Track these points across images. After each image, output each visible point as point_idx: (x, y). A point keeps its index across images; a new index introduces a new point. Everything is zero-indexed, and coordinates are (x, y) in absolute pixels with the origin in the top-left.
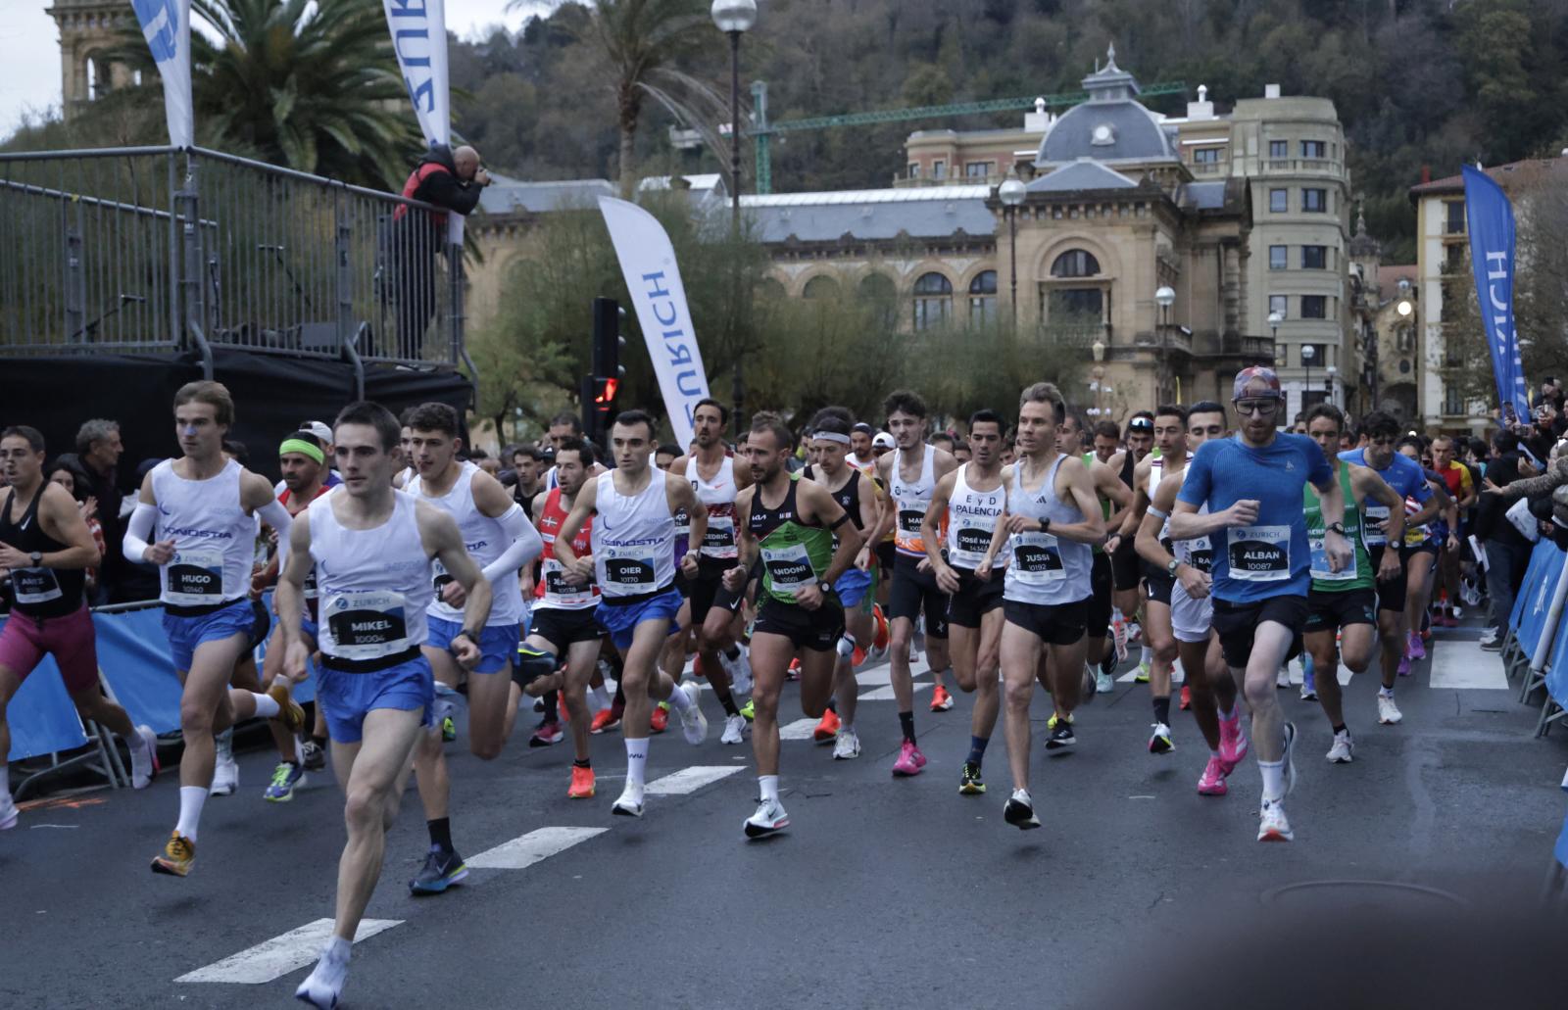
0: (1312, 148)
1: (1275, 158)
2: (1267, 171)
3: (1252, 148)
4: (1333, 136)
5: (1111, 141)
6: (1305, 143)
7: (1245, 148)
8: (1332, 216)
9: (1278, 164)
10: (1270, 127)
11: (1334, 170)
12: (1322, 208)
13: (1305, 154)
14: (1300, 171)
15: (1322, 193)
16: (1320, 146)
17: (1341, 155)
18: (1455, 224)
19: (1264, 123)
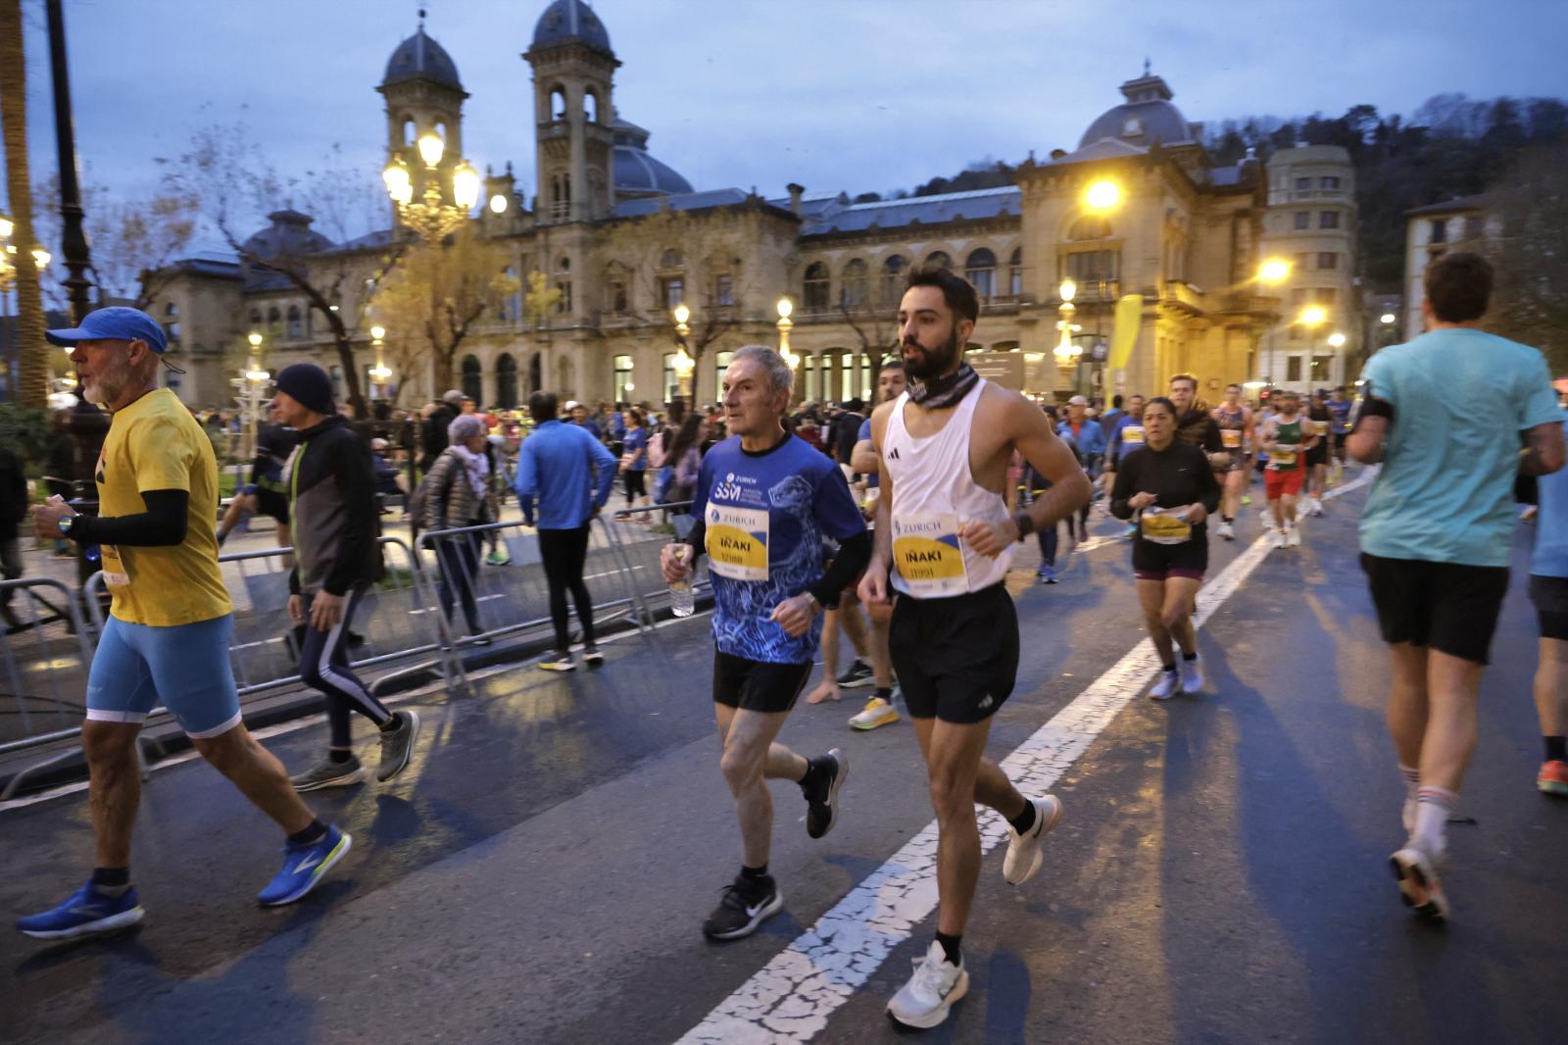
0: (1329, 182)
1: (1301, 191)
2: (1295, 200)
3: (1284, 183)
4: (1347, 175)
5: (1140, 132)
6: (1325, 178)
7: (1278, 183)
8: (1343, 230)
9: (1301, 195)
10: (1298, 169)
11: (1345, 199)
12: (1334, 226)
13: (1323, 185)
14: (1320, 199)
15: (1335, 215)
16: (1336, 181)
17: (1351, 190)
18: (1439, 234)
19: (1294, 165)
